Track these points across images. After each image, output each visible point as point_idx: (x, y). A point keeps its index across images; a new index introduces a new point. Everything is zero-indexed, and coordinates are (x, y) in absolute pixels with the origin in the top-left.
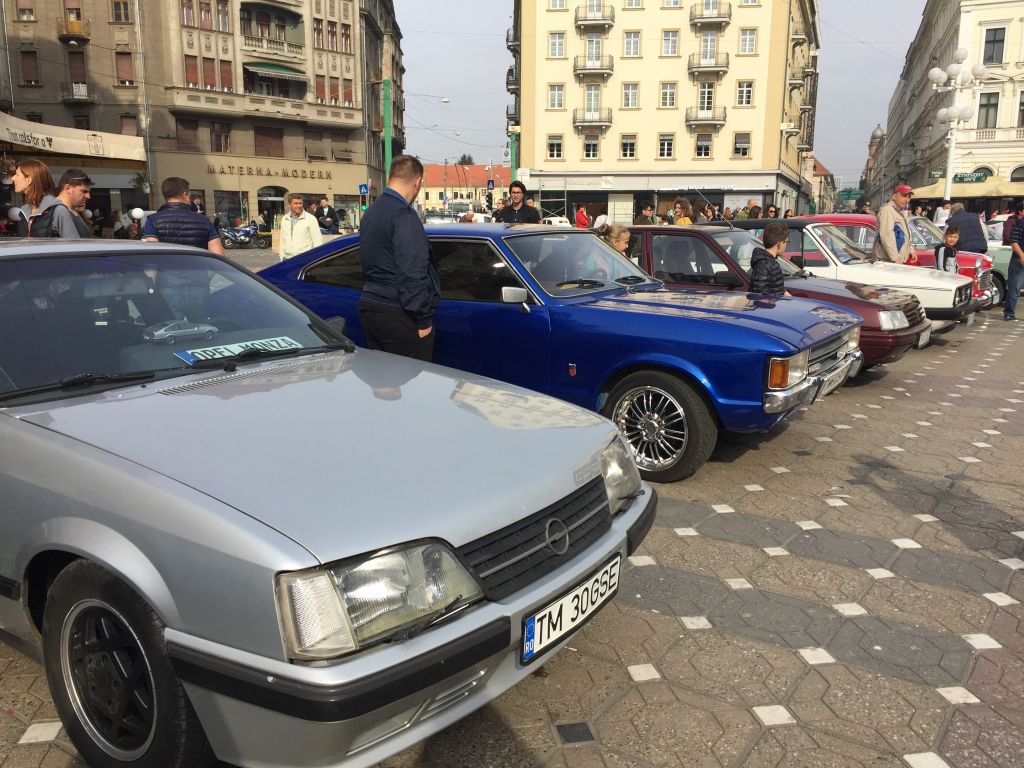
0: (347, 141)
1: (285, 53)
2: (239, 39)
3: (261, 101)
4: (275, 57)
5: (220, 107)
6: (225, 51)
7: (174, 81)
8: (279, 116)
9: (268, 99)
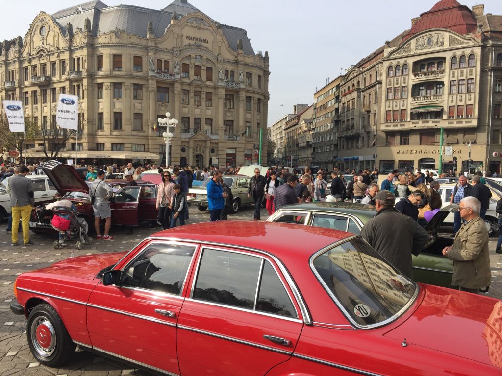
0: (457, 135)
1: (432, 100)
2: (410, 99)
3: (417, 123)
4: (425, 103)
5: (399, 128)
6: (403, 105)
7: (381, 121)
8: (426, 128)
9: (420, 121)
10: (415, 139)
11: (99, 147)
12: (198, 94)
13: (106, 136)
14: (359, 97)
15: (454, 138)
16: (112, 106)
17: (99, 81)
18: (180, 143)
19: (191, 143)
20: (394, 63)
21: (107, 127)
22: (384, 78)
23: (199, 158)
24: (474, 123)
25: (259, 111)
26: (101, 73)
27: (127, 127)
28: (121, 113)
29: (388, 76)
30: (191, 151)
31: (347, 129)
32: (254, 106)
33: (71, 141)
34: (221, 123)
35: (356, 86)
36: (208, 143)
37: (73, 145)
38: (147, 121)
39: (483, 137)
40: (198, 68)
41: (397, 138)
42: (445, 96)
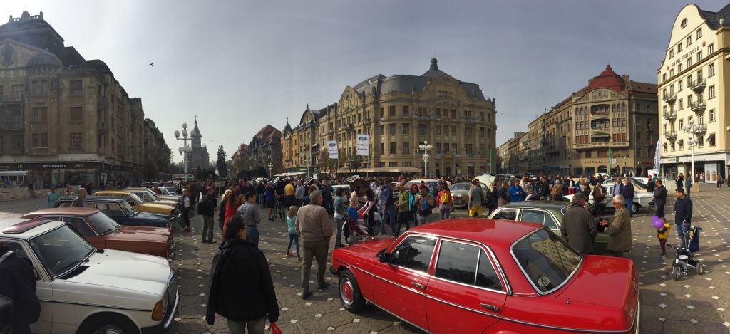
1: (603, 130)
2: (590, 129)
3: (595, 144)
4: (600, 132)
5: (584, 147)
6: (587, 133)
7: (573, 142)
9: (597, 143)
10: (594, 154)
11: (382, 165)
12: (446, 127)
13: (386, 158)
14: (558, 127)
15: (616, 153)
16: (389, 138)
17: (382, 124)
18: (434, 161)
19: (443, 160)
20: (579, 106)
21: (386, 152)
22: (573, 116)
23: (448, 170)
24: (627, 144)
25: (490, 137)
26: (383, 119)
27: (399, 152)
28: (394, 143)
29: (576, 114)
30: (442, 165)
31: (551, 148)
32: (486, 133)
33: (365, 162)
34: (463, 146)
35: (555, 120)
36: (454, 160)
37: (366, 164)
38: (413, 147)
39: (632, 153)
40: (446, 111)
41: (584, 154)
42: (611, 128)
